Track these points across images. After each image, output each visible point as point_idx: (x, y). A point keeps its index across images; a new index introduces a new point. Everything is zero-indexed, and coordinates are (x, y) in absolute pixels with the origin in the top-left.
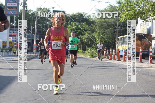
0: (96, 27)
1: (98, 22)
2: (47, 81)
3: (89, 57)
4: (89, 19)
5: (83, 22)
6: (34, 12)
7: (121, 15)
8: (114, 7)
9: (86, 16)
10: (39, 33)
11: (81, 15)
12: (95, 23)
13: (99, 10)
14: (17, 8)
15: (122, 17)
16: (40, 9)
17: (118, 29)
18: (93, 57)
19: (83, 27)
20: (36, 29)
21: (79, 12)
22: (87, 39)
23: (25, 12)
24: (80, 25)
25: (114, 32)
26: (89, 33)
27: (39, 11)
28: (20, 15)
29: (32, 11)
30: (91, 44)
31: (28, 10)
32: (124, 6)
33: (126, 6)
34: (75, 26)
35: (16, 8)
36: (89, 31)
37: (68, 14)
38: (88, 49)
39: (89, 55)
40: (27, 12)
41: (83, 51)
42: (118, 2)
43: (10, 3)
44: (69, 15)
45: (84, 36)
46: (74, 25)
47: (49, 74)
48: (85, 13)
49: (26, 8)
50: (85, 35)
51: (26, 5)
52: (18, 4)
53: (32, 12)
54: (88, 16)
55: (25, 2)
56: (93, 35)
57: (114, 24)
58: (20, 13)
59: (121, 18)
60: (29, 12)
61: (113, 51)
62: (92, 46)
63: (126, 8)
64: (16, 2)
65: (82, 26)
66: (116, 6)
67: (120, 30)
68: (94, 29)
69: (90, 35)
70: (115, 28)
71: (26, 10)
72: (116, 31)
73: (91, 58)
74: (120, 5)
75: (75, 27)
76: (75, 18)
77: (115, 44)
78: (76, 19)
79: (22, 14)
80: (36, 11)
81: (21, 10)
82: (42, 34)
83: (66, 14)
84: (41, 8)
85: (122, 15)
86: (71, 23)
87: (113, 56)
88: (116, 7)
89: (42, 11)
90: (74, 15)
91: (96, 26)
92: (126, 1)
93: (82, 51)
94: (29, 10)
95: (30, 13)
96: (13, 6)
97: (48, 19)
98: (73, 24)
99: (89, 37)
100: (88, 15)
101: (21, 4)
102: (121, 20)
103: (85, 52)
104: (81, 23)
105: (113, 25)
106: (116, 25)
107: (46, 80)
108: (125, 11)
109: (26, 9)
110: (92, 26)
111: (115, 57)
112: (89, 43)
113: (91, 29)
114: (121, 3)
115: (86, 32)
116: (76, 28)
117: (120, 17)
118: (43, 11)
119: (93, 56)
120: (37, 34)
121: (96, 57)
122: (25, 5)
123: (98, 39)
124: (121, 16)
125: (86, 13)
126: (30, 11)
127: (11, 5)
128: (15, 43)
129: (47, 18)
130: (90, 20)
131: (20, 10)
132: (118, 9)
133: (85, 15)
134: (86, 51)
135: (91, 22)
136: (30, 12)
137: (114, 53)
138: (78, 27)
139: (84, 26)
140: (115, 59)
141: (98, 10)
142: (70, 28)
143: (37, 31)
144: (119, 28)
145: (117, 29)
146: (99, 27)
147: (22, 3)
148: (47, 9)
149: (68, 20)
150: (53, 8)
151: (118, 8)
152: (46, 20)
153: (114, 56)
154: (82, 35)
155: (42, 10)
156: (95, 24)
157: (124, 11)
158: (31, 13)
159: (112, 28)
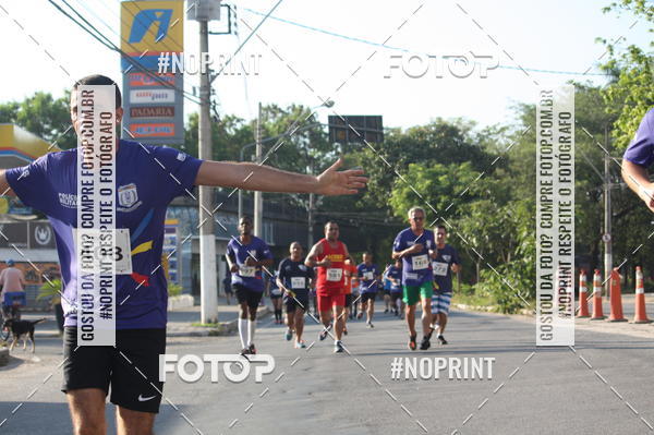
0: (515, 179)
1: (525, 157)
2: (315, 420)
3: (490, 308)
4: (483, 148)
5: (460, 162)
6: (247, 123)
7: (619, 122)
8: (590, 90)
9: (470, 133)
10: (271, 215)
11: (448, 132)
12: (513, 161)
13: (527, 107)
14: (172, 109)
15: (624, 133)
16: (275, 109)
17: (611, 185)
18: (510, 310)
19: (460, 184)
20: (261, 200)
21: (440, 119)
22: (480, 232)
23: (209, 127)
24: (446, 173)
25: (595, 197)
26: (488, 209)
27: (271, 121)
28: (187, 143)
29: (238, 121)
30: (496, 253)
31: (222, 118)
32: (631, 84)
33: (639, 84)
34: (425, 177)
35: (169, 111)
36: (488, 197)
37: (393, 130)
38: (486, 275)
39: (490, 301)
40: (216, 126)
41: (465, 287)
42: (606, 68)
43: (142, 91)
44: (399, 130)
45: (464, 222)
46: (420, 175)
47: (321, 389)
48: (465, 123)
49: (214, 109)
50: (470, 214)
51: (212, 98)
52: (180, 93)
53: (239, 126)
54: (479, 135)
55: (209, 84)
56: (506, 217)
57: (590, 162)
58: (188, 134)
59: (619, 134)
60: (228, 124)
61: (590, 279)
62: (501, 262)
63: (641, 92)
64: (171, 87)
65: (457, 179)
66: (595, 85)
67: (620, 189)
68: (509, 189)
69: (494, 213)
70: (599, 183)
71: (215, 119)
72: (603, 192)
73: (500, 314)
74: (613, 82)
75: (428, 182)
76: (426, 143)
77: (601, 250)
78: (431, 151)
79: (196, 136)
80: (255, 121)
81: (191, 119)
82: (285, 217)
83: (387, 129)
84: (275, 107)
85: (624, 123)
86: (407, 168)
87: (592, 301)
88: (597, 89)
89: (281, 120)
90: (420, 133)
91: (516, 174)
92: (640, 62)
93: (460, 287)
94: (227, 116)
95: (231, 132)
96: (157, 100)
97: (311, 152)
98: (417, 169)
99: (487, 225)
100: (479, 128)
101: (192, 92)
102: (620, 146)
103: (472, 291)
104: (453, 165)
105: (588, 168)
106: (601, 166)
107: (313, 415)
108: (636, 104)
109: (212, 113)
110: (497, 178)
111: (603, 307)
112: (489, 249)
113: (493, 188)
114: (616, 74)
115: (474, 205)
116: (430, 188)
117: (615, 133)
118: (285, 119)
119: (509, 304)
120: (264, 219)
121: (521, 307)
122: (209, 95)
123: (525, 234)
124: (621, 127)
125: (473, 123)
126: (230, 120)
127: (147, 100)
128: (172, 262)
129: (304, 149)
130: (489, 150)
131: (186, 120)
132: (608, 98)
133: (468, 129)
134: (476, 286)
135: (492, 158)
136: (232, 125)
137: (599, 289)
138: (438, 183)
139: (463, 180)
140: (600, 316)
141: (521, 105)
142: (405, 190)
143: (264, 204)
144: (613, 181)
145: (605, 185)
146: (527, 178)
147: (194, 89)
148: (305, 108)
149: (397, 155)
150: (330, 105)
151: (605, 92)
152: (300, 156)
153: (599, 302)
154: (457, 217)
155: (280, 115)
156: (510, 166)
157: (633, 104)
158: (236, 130)
159: (585, 182)
